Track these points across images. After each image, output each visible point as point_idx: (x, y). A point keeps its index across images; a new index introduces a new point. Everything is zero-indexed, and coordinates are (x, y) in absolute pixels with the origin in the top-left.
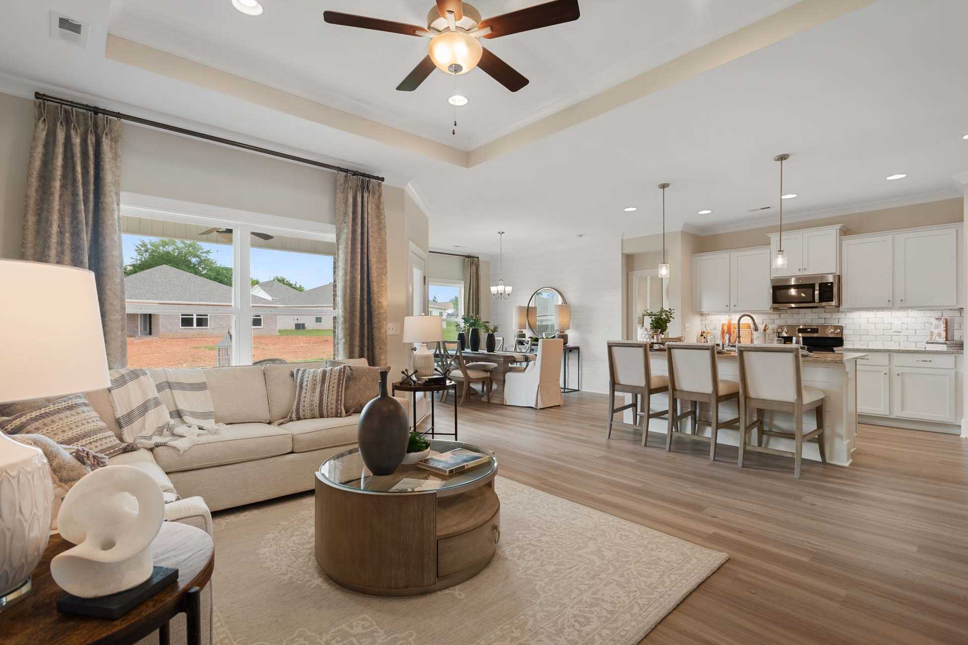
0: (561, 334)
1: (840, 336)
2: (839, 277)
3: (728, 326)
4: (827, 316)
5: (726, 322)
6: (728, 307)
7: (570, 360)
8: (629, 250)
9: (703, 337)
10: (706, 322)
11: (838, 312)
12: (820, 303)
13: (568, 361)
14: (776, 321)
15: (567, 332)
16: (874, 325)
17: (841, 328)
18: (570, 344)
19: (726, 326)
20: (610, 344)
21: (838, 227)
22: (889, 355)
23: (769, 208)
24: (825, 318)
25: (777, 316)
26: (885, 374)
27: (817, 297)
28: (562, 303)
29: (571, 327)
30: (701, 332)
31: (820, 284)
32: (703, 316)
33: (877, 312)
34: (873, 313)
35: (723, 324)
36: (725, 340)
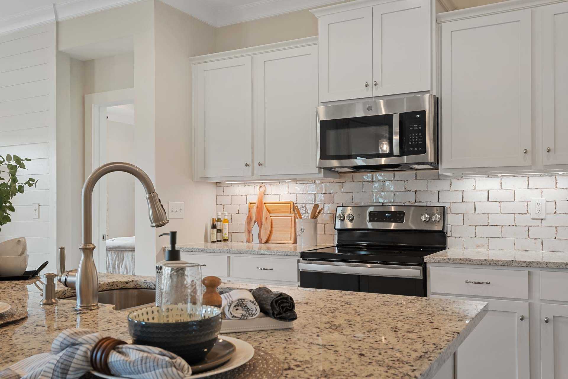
1: (441, 229)
2: (437, 103)
3: (257, 208)
4: (420, 186)
5: (254, 199)
6: (250, 168)
9: (216, 229)
11: (438, 177)
12: (404, 158)
14: (335, 196)
16: (498, 204)
17: (443, 211)
19: (256, 205)
22: (530, 273)
24: (416, 191)
25: (336, 188)
26: (522, 319)
27: (397, 145)
30: (213, 220)
31: (401, 115)
32: (220, 186)
33: (504, 178)
34: (498, 180)
35: (250, 204)
36: (251, 235)
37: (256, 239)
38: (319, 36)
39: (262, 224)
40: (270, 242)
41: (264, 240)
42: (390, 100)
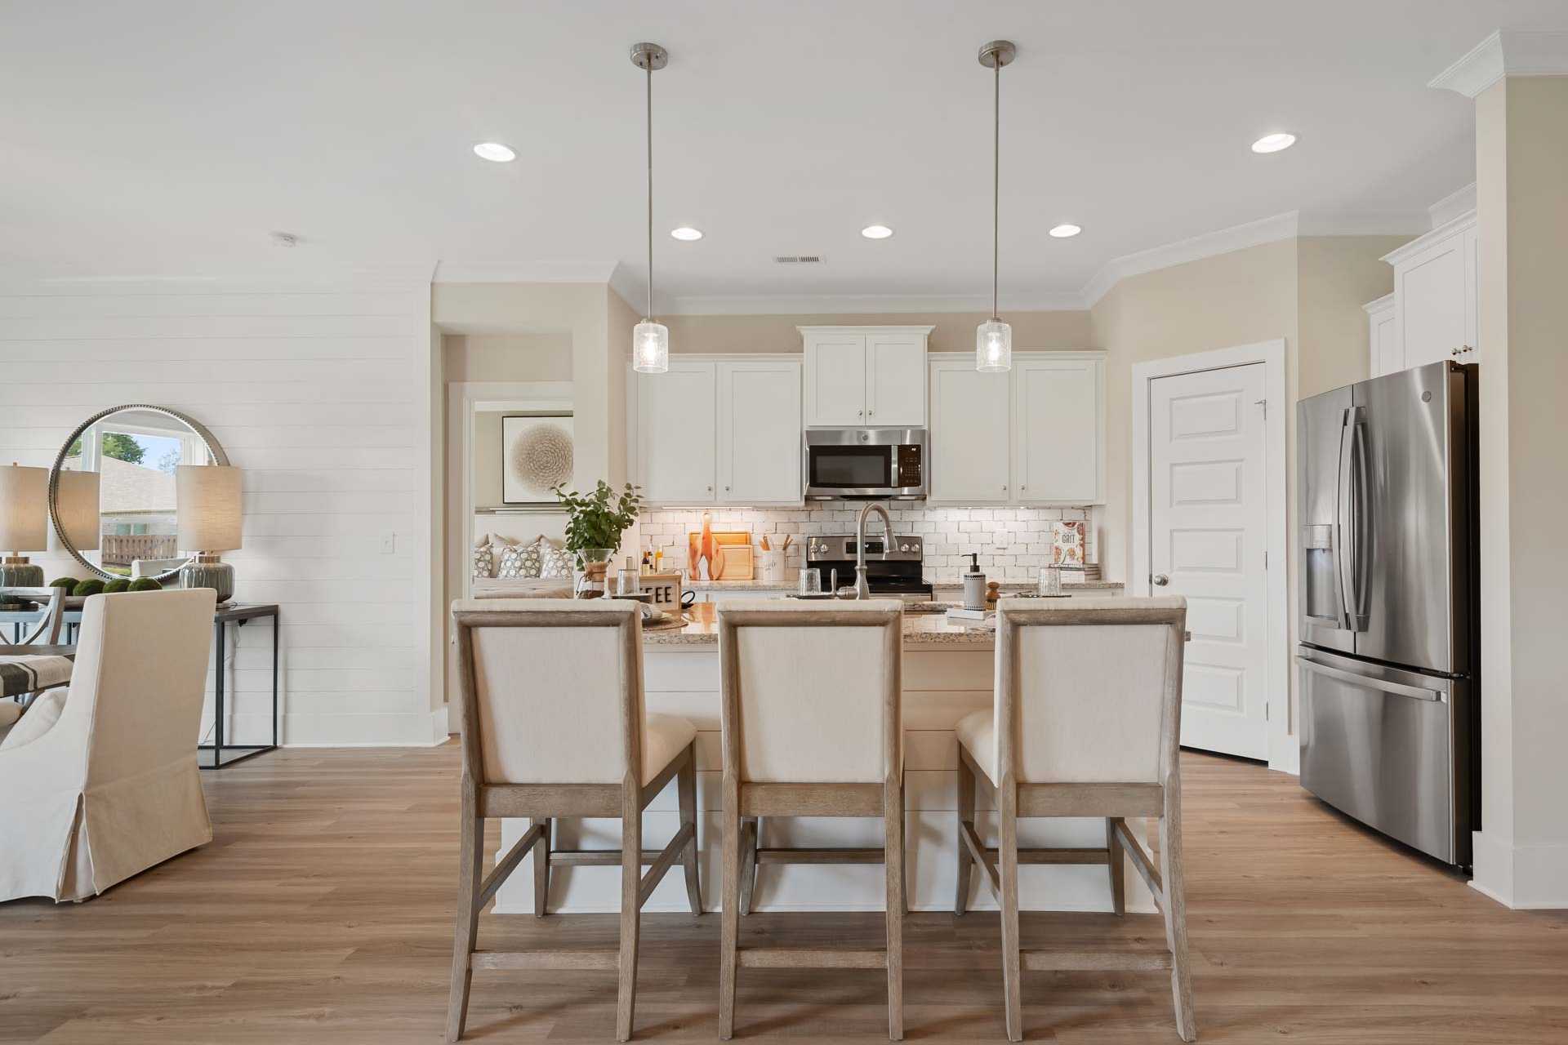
0: (203, 565)
1: (918, 559)
2: (929, 436)
3: (704, 538)
5: (700, 529)
6: (713, 493)
7: (240, 654)
8: (456, 317)
9: (648, 565)
10: (654, 529)
11: (924, 508)
12: (899, 489)
13: (234, 655)
14: (801, 525)
15: (227, 560)
16: (967, 535)
17: (920, 542)
18: (244, 595)
19: (701, 536)
20: (468, 619)
21: (927, 330)
23: (816, 259)
25: (809, 516)
27: (894, 476)
28: (210, 462)
29: (244, 540)
30: (645, 554)
31: (901, 447)
32: (646, 512)
33: (973, 511)
34: (966, 512)
35: (692, 534)
36: (697, 572)
37: (705, 575)
38: (805, 353)
39: (711, 558)
40: (722, 578)
41: (715, 578)
42: (884, 431)
